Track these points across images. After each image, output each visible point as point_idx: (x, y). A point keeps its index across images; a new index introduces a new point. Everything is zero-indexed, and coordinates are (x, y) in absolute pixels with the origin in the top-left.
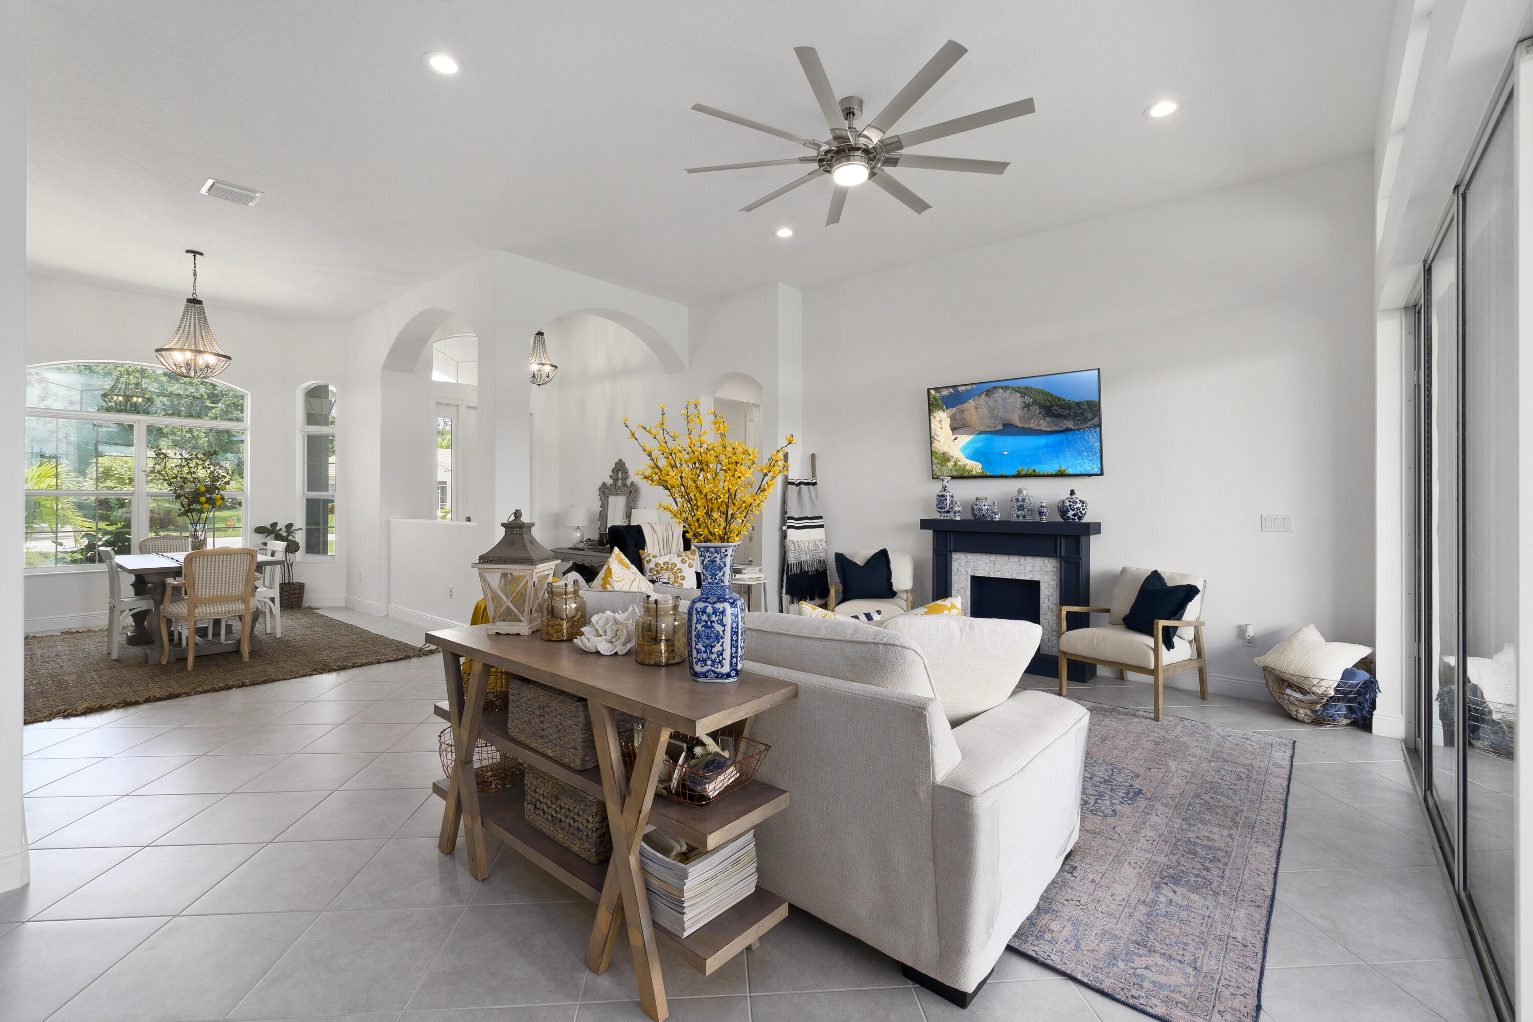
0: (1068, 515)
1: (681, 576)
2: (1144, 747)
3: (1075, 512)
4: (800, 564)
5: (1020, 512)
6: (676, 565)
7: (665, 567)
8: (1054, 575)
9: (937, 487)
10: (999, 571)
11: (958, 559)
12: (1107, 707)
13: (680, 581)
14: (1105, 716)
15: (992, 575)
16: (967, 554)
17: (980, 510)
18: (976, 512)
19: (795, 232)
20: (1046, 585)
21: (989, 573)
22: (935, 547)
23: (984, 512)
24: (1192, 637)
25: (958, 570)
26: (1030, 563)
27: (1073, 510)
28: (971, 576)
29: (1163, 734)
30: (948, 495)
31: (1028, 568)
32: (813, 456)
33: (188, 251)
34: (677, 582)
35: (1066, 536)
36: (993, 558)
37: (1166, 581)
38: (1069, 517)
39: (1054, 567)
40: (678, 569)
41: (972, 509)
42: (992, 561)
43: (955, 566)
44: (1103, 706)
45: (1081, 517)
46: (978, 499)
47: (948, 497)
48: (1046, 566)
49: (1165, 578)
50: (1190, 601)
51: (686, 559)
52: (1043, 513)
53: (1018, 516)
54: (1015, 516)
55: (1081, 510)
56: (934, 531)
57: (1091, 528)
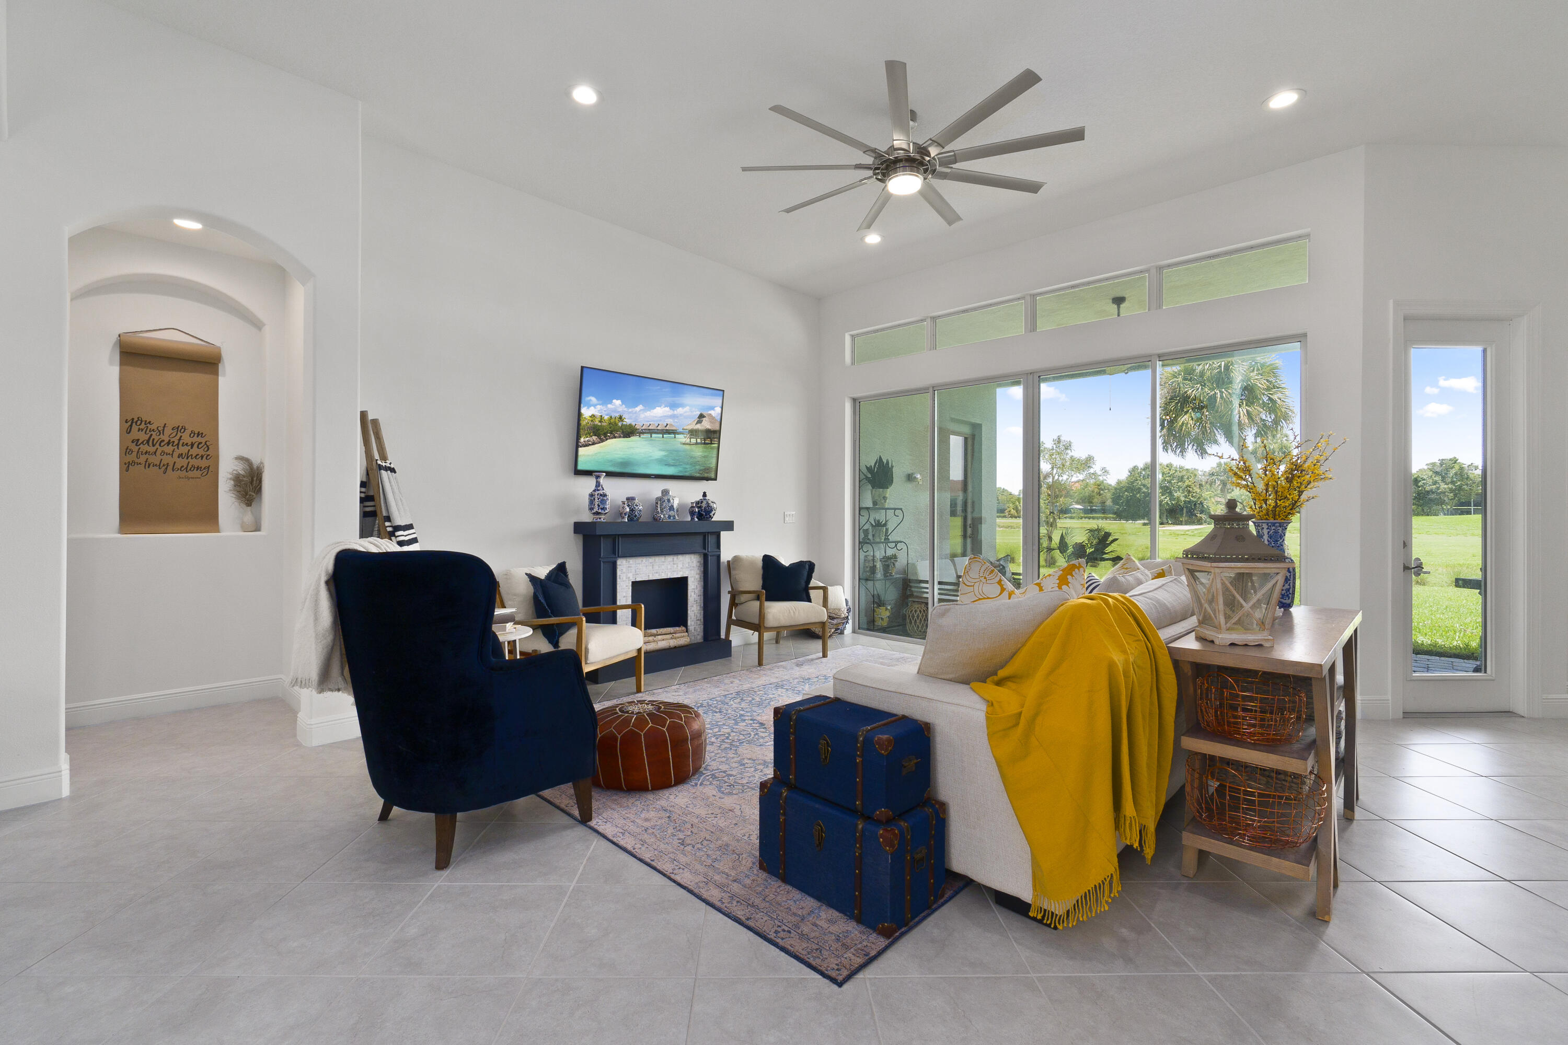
8: (698, 569)
11: (622, 565)
16: (630, 559)
17: (632, 510)
20: (693, 579)
21: (645, 576)
25: (622, 577)
26: (680, 561)
28: (633, 582)
30: (602, 494)
31: (679, 566)
32: (375, 422)
37: (780, 562)
39: (698, 562)
43: (619, 573)
46: (629, 499)
48: (692, 562)
55: (712, 509)
56: (584, 534)
57: (729, 526)
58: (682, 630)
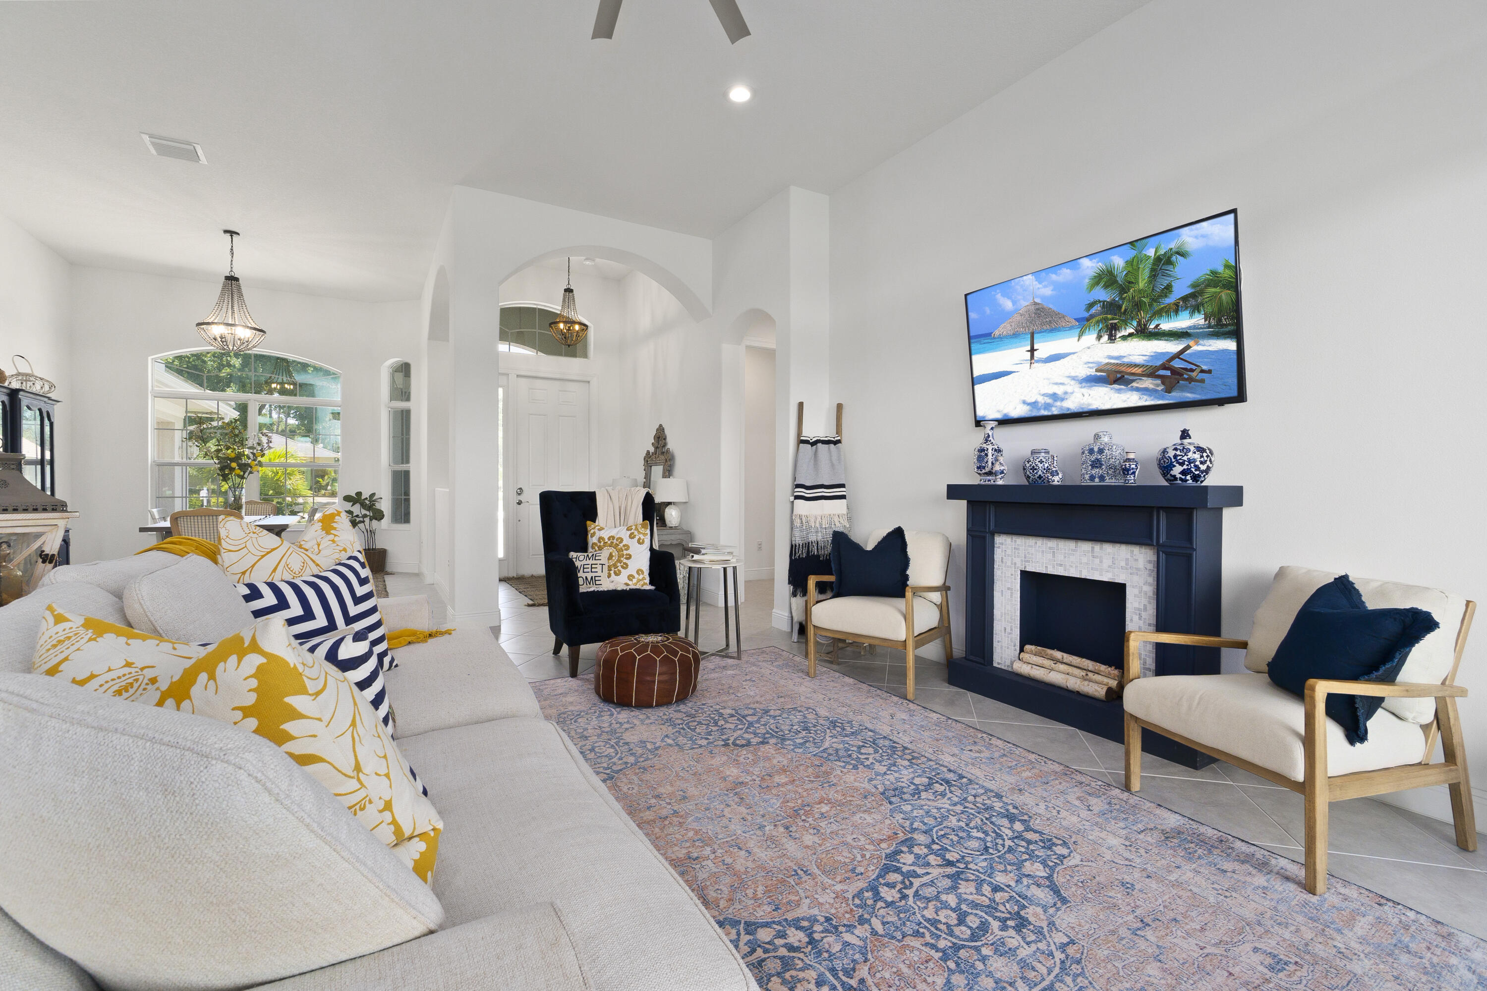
0: (1172, 473)
1: (627, 555)
2: (1236, 970)
3: (1185, 467)
4: (808, 545)
5: (1095, 471)
6: (622, 540)
7: (609, 542)
8: (1150, 575)
9: (976, 438)
10: (1061, 565)
11: (1002, 544)
12: (1210, 832)
13: (625, 561)
14: (1190, 856)
15: (1051, 571)
16: (1015, 538)
17: (1033, 469)
18: (1028, 473)
19: (755, 92)
20: (1136, 591)
21: (1046, 567)
22: (970, 526)
23: (1040, 473)
24: (1429, 717)
25: (1002, 561)
26: (1109, 554)
27: (1182, 464)
28: (1021, 571)
29: (1308, 935)
30: (990, 447)
31: (1107, 562)
32: (840, 407)
33: (226, 232)
34: (620, 562)
35: (1168, 510)
36: (1052, 543)
37: (1363, 599)
38: (1174, 476)
39: (1150, 562)
40: (624, 546)
41: (1024, 469)
42: (1050, 548)
43: (998, 554)
44: (1202, 829)
45: (1199, 476)
46: (1033, 452)
47: (990, 451)
48: (1136, 560)
49: (1362, 591)
50: (1418, 642)
51: (636, 533)
52: (1128, 470)
53: (1092, 478)
54: (1087, 477)
55: (1198, 463)
56: (968, 502)
57: (1234, 496)
58: (1109, 673)
